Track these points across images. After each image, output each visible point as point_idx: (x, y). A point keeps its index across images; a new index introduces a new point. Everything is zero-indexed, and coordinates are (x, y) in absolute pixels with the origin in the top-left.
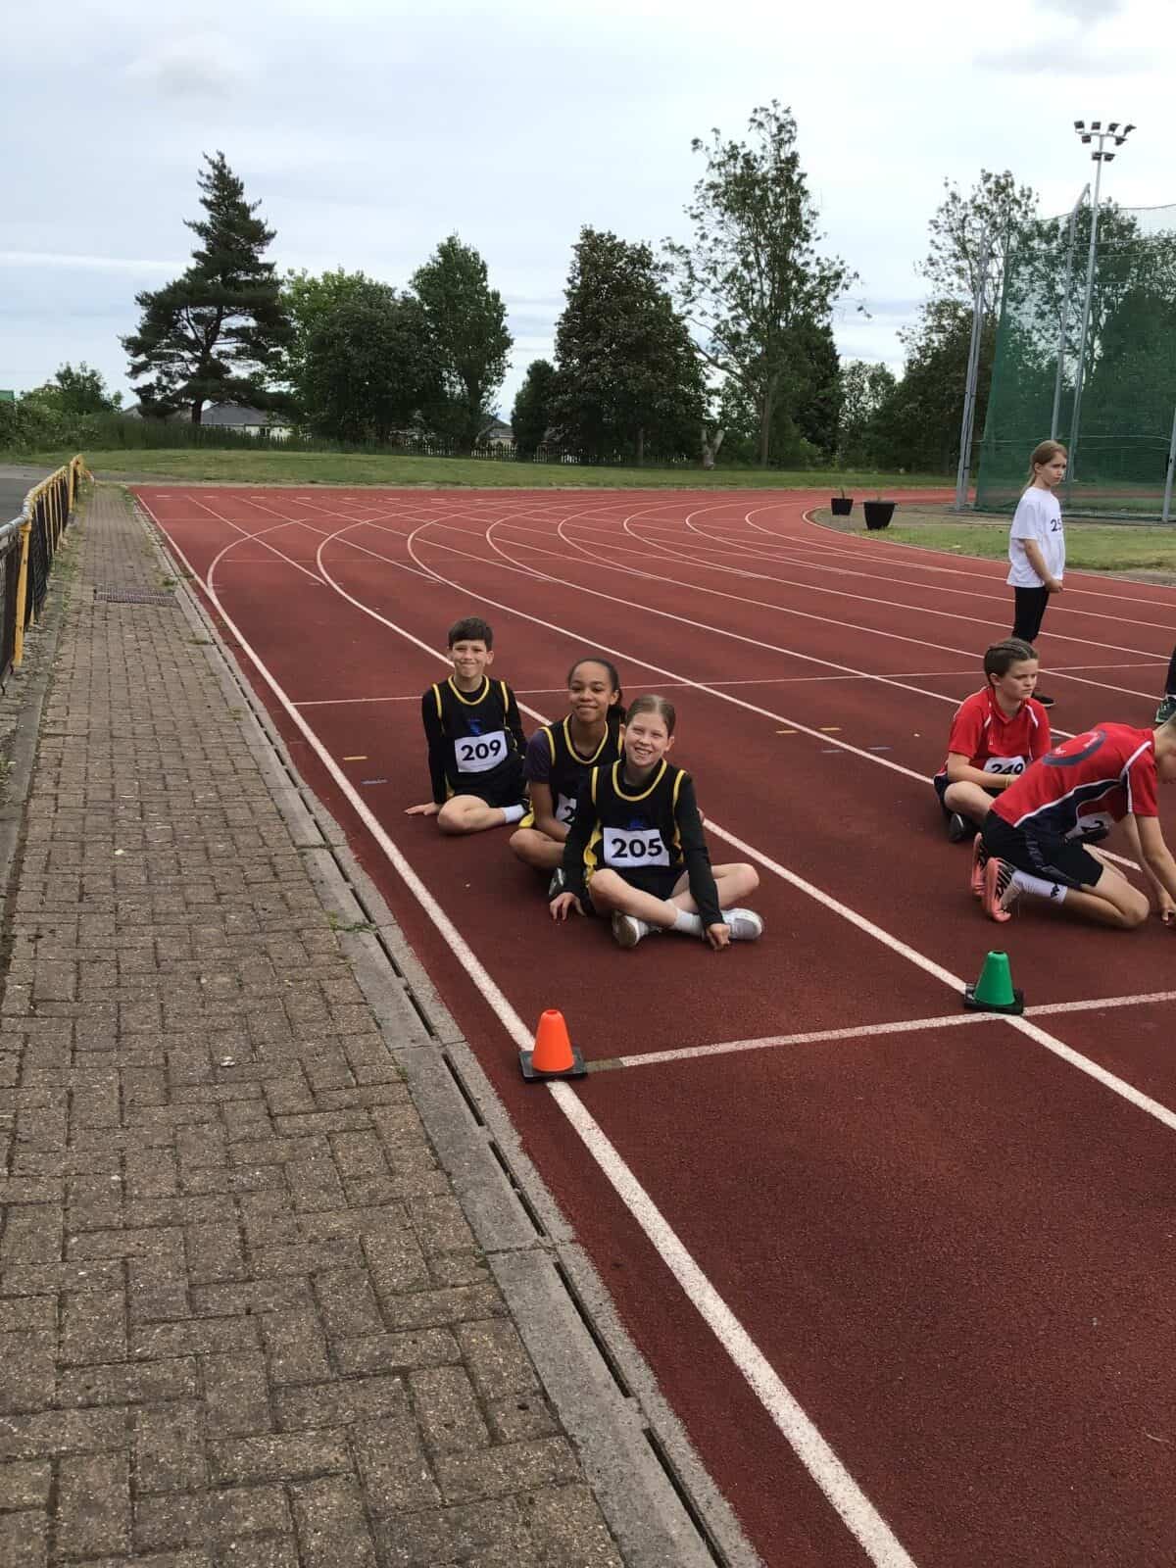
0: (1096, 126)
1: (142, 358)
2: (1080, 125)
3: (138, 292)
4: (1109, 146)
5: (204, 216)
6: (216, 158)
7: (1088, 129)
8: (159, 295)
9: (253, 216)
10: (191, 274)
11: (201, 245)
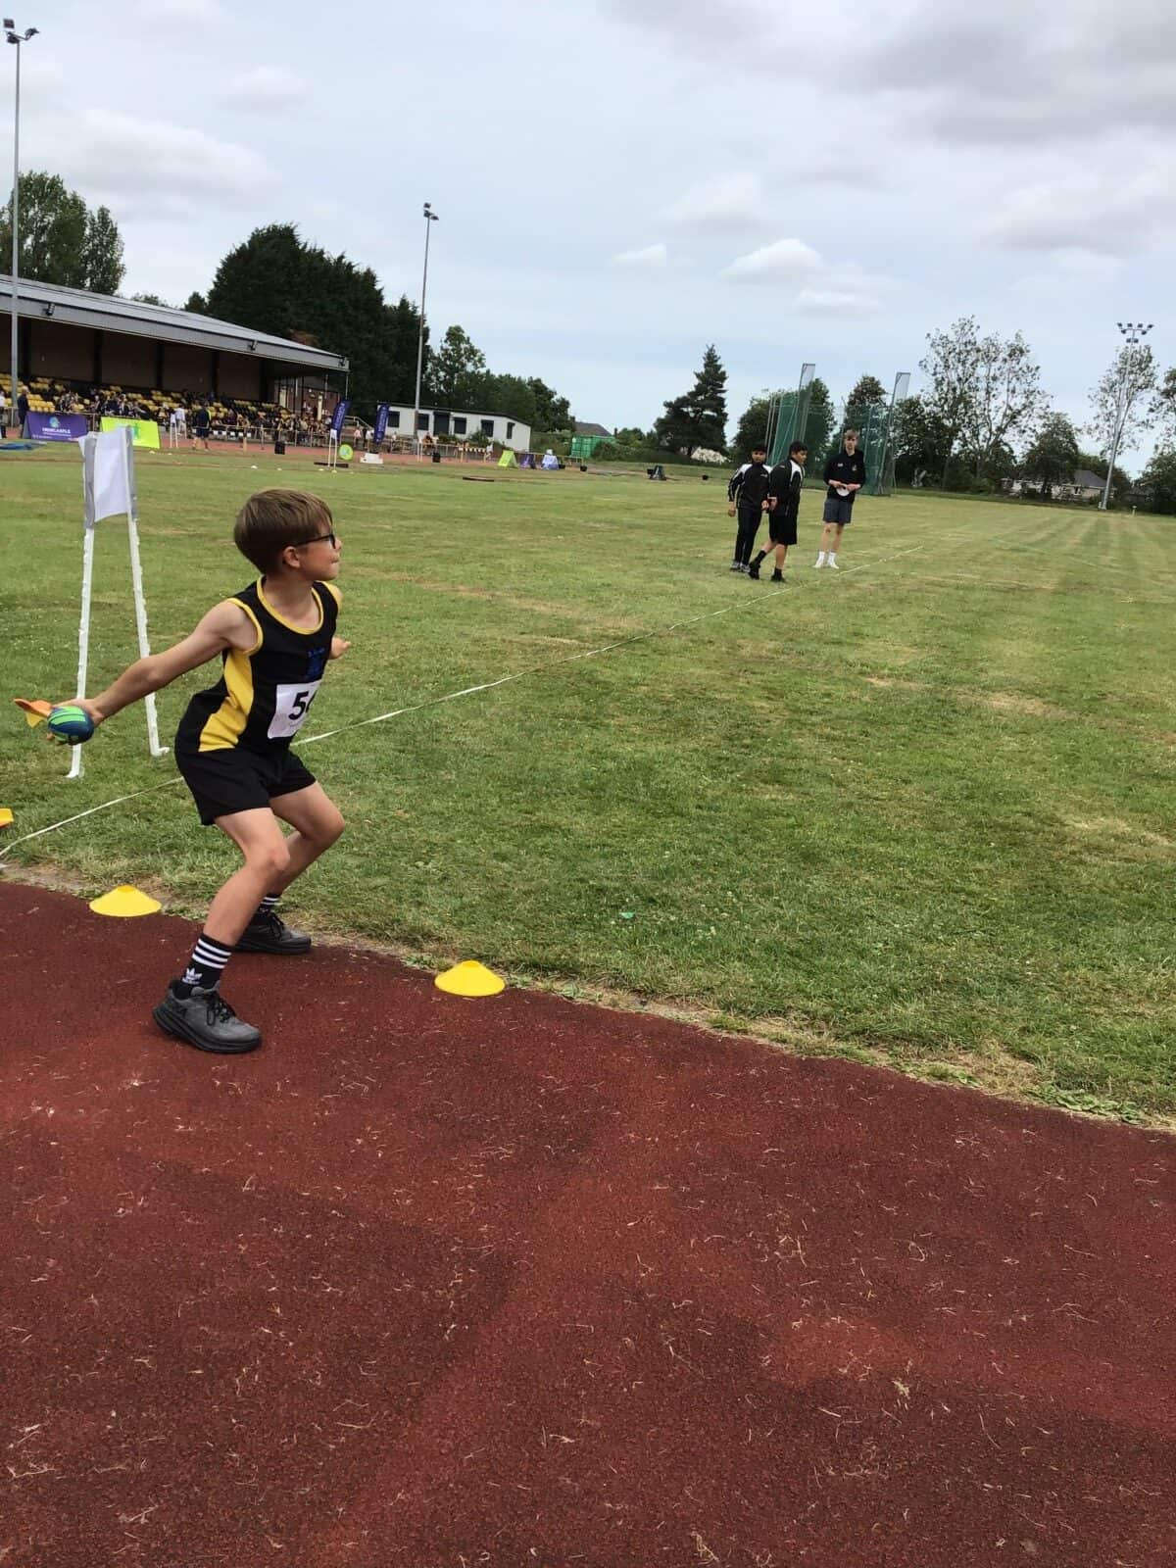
0: (1130, 325)
2: (1120, 325)
4: (1138, 335)
5: (702, 370)
6: (710, 347)
7: (1125, 327)
8: (672, 403)
9: (722, 369)
10: (690, 394)
11: (696, 381)
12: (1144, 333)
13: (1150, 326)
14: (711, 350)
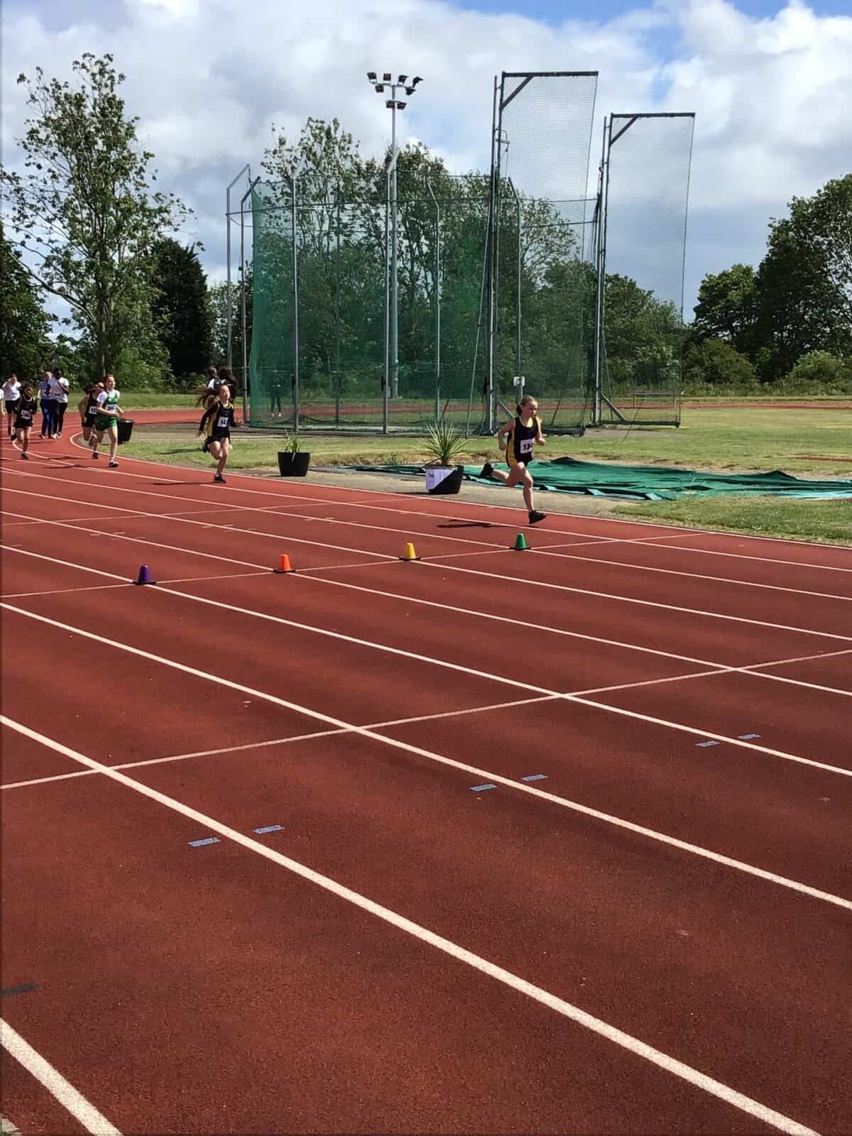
0: (387, 77)
2: (372, 76)
7: (380, 80)
12: (409, 91)
13: (416, 80)
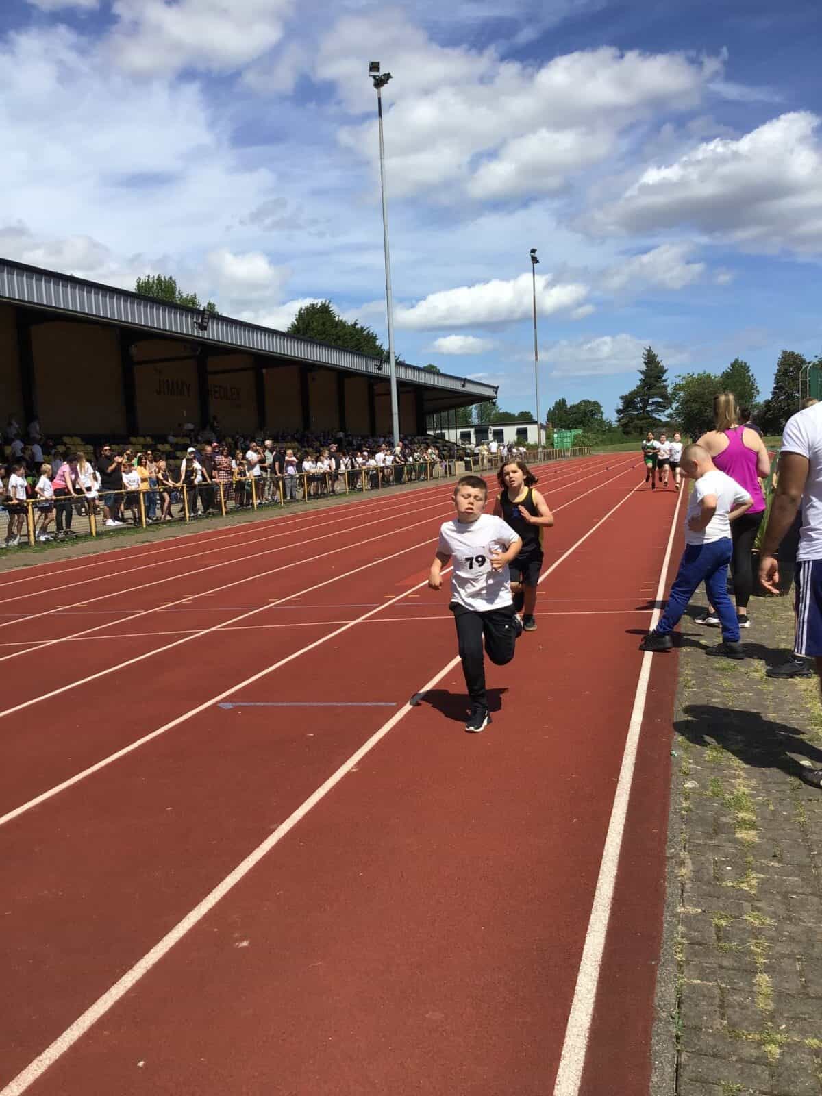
1: (622, 416)
3: (620, 395)
5: (644, 367)
6: (648, 348)
8: (626, 396)
9: (661, 364)
10: (638, 387)
11: (642, 377)
14: (649, 351)
